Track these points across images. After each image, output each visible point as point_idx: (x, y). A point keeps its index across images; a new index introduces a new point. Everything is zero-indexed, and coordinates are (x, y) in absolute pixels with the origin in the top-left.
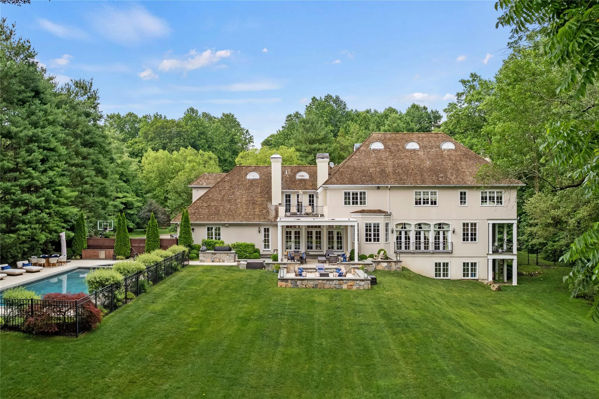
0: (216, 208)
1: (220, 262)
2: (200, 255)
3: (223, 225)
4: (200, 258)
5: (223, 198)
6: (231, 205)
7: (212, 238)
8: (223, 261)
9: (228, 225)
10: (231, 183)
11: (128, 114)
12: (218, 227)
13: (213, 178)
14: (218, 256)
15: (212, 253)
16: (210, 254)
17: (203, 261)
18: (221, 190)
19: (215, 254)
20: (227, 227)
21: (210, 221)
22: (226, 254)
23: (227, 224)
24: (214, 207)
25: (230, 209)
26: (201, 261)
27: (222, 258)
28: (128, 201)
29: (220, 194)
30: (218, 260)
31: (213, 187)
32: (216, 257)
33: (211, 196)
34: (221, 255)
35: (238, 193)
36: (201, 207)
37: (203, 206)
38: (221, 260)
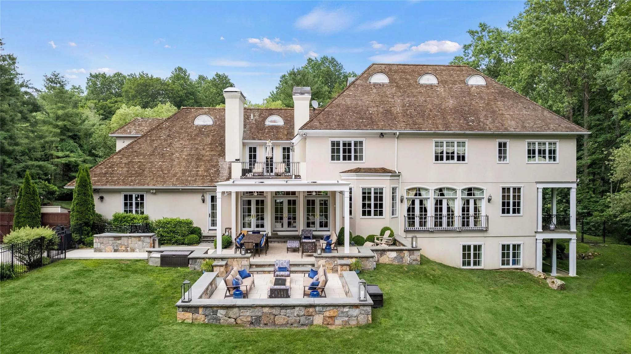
0: (139, 167)
1: (127, 251)
2: (94, 241)
3: (148, 191)
4: (95, 245)
5: (154, 152)
6: (163, 162)
7: (131, 211)
8: (133, 250)
9: (154, 191)
10: (170, 130)
12: (140, 193)
13: (148, 125)
14: (124, 241)
15: (115, 237)
16: (111, 239)
17: (100, 251)
18: (153, 140)
19: (119, 238)
20: (155, 194)
21: (126, 184)
22: (138, 239)
23: (153, 189)
24: (137, 164)
25: (161, 167)
26: (97, 250)
27: (130, 246)
28: (69, 161)
29: (152, 146)
30: (123, 248)
31: (142, 136)
32: (121, 244)
33: (136, 148)
34: (130, 241)
35: (178, 145)
36: (118, 164)
37: (121, 163)
38: (129, 249)
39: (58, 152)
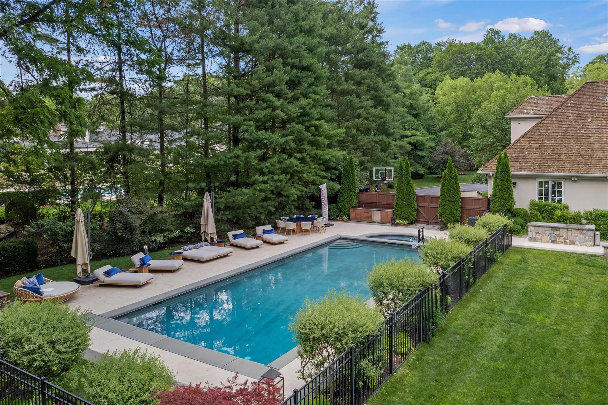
0: (553, 151)
1: (566, 243)
2: (529, 230)
3: (569, 178)
4: (530, 234)
5: (565, 134)
6: (581, 146)
7: (547, 199)
8: (573, 243)
9: (576, 179)
10: (578, 109)
11: (421, 43)
12: (557, 181)
13: (545, 103)
14: (563, 232)
15: (552, 228)
16: (547, 229)
17: (535, 240)
18: (561, 121)
19: (557, 229)
20: (575, 181)
21: (544, 170)
22: (579, 232)
23: (574, 177)
24: (550, 148)
25: (579, 151)
26: (531, 239)
27: (571, 238)
28: (417, 140)
29: (560, 127)
30: (562, 240)
31: (547, 117)
32: (559, 235)
33: (543, 131)
34: (569, 233)
35: (592, 126)
36: (527, 148)
37: (530, 147)
38: (568, 241)
39: (405, 130)
